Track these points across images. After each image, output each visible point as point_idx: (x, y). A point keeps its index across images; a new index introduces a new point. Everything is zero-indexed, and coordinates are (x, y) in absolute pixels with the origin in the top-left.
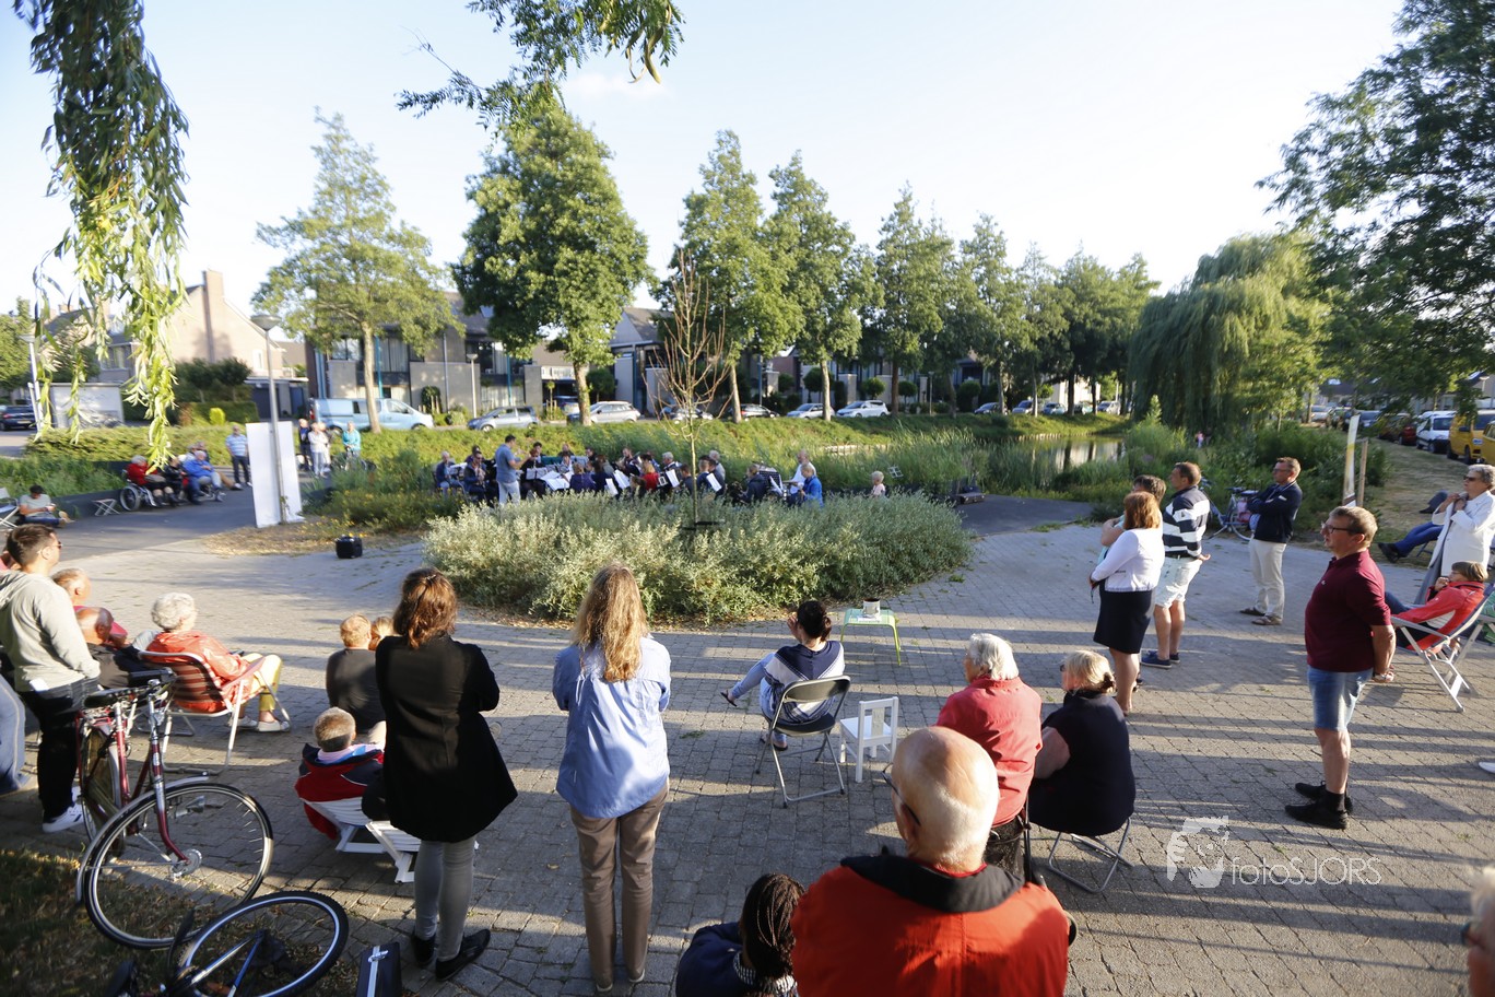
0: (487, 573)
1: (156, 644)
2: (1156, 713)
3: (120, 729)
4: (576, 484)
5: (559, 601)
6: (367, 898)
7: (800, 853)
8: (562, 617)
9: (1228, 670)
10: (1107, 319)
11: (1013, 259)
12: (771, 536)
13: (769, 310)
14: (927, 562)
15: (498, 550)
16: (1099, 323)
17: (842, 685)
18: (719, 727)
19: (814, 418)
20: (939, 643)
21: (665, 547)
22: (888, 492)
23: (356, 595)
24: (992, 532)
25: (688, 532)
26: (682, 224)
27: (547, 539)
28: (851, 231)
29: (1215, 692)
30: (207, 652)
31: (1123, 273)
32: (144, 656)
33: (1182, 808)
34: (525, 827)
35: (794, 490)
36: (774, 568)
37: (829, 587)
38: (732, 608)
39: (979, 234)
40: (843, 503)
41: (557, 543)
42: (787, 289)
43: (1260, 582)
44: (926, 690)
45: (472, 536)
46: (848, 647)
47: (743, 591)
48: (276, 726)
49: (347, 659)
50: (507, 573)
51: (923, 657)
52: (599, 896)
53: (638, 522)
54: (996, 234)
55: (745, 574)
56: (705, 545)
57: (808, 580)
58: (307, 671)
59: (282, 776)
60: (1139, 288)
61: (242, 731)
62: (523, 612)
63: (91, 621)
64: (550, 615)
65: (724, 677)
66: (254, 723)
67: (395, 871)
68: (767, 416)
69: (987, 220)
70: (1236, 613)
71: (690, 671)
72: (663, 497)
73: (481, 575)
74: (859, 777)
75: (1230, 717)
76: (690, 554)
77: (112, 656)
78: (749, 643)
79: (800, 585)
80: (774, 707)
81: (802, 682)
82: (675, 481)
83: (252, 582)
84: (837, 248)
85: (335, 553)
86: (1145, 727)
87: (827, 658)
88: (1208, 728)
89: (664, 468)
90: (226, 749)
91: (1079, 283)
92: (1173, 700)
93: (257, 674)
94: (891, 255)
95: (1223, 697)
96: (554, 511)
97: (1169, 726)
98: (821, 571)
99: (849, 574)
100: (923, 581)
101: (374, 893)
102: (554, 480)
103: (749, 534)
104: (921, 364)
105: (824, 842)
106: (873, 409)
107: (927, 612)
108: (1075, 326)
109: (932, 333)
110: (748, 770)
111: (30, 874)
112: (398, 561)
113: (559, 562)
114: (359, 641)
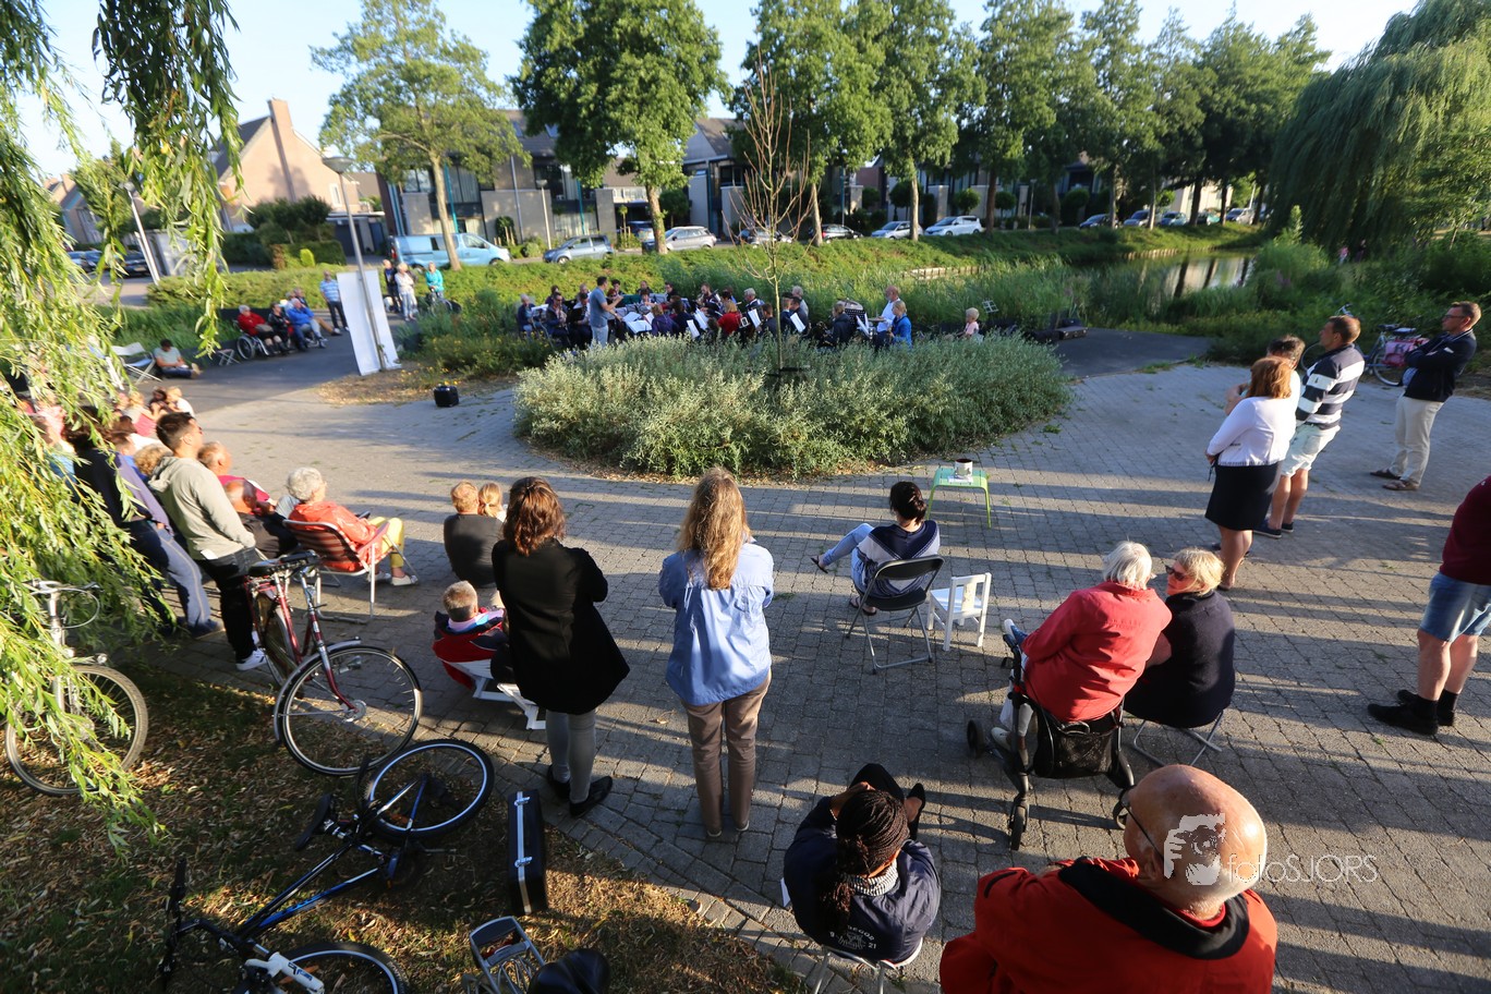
0: (577, 424)
2: (1260, 588)
3: (282, 596)
5: (648, 455)
6: (505, 742)
7: (889, 719)
8: (652, 470)
9: (1348, 542)
10: (1253, 106)
12: (859, 387)
13: (855, 115)
14: (1021, 411)
15: (586, 403)
16: (1241, 112)
18: (809, 590)
19: (901, 238)
20: (1031, 503)
21: (752, 398)
23: (460, 444)
24: (1092, 373)
25: (773, 382)
27: (633, 389)
29: (1328, 567)
30: (340, 522)
31: (1282, 41)
34: (634, 683)
36: (862, 421)
37: (918, 440)
38: (819, 462)
40: (933, 346)
41: (643, 393)
42: (876, 89)
43: (1402, 444)
44: (1016, 555)
45: (560, 387)
47: (830, 444)
48: (406, 581)
49: (461, 521)
50: (596, 424)
51: (1015, 517)
52: (709, 765)
53: (722, 372)
55: (832, 427)
56: (791, 398)
57: (897, 432)
58: (425, 524)
59: (419, 627)
60: (1301, 62)
61: (378, 583)
62: (615, 463)
63: (238, 493)
64: (641, 468)
65: (813, 536)
66: (388, 575)
67: (525, 719)
68: (850, 237)
70: (1366, 475)
72: (745, 339)
73: (572, 427)
74: (946, 647)
75: (1344, 596)
76: (776, 406)
78: (837, 500)
79: (889, 438)
80: (866, 581)
81: (895, 562)
82: (757, 321)
83: (365, 432)
84: (934, 31)
85: (434, 402)
86: (1247, 604)
87: (924, 539)
88: (1316, 607)
89: (745, 307)
90: (369, 599)
91: (1225, 60)
92: (1282, 574)
93: (384, 537)
94: (997, 38)
95: (1338, 573)
96: (637, 357)
97: (1274, 603)
98: (911, 423)
99: (939, 426)
100: (1016, 431)
101: (510, 737)
103: (835, 383)
104: (1022, 171)
105: (912, 710)
106: (965, 226)
107: (1019, 468)
108: (1212, 117)
109: (1041, 130)
110: (837, 634)
111: (235, 707)
112: (491, 409)
113: (646, 415)
114: (469, 507)
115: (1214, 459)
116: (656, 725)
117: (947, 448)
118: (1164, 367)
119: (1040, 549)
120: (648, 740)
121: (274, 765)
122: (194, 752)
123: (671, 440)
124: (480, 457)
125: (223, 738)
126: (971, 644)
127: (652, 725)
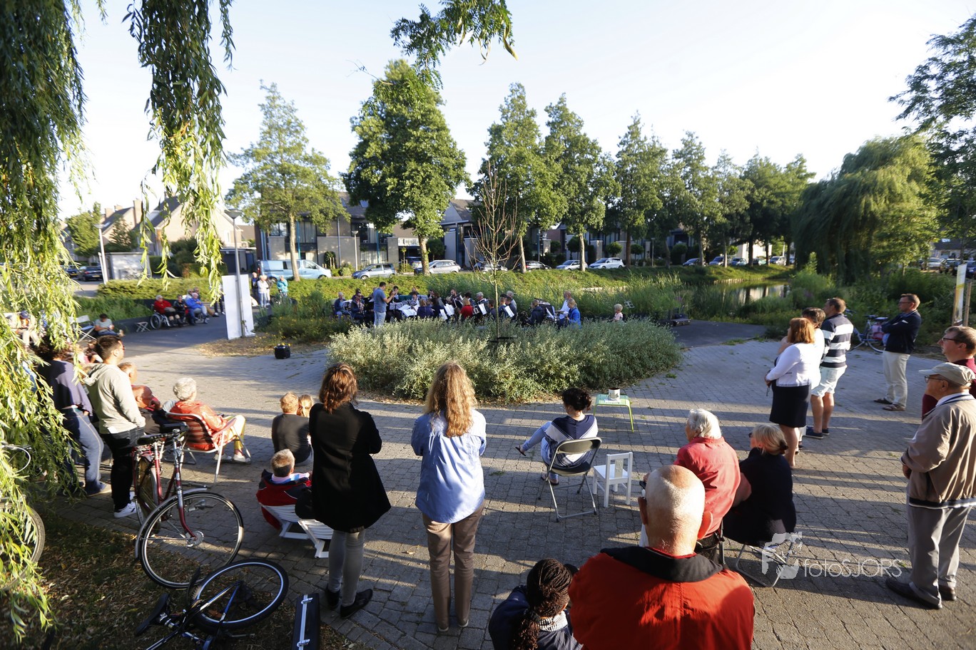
0: (366, 369)
1: (175, 409)
2: (812, 469)
3: (157, 458)
4: (422, 313)
5: (411, 387)
7: (568, 551)
8: (413, 397)
9: (865, 441)
10: (778, 199)
11: (710, 161)
12: (548, 346)
13: (545, 200)
14: (652, 364)
15: (373, 354)
16: (770, 202)
17: (595, 444)
18: (514, 469)
19: (574, 270)
20: (660, 419)
21: (479, 353)
22: (624, 318)
23: (290, 381)
24: (695, 345)
25: (494, 344)
26: (486, 144)
27: (403, 348)
28: (599, 145)
29: (855, 456)
30: (204, 414)
31: (788, 167)
32: (169, 415)
33: (831, 533)
34: (392, 528)
35: (561, 317)
36: (550, 367)
37: (585, 380)
38: (522, 393)
39: (686, 145)
40: (595, 325)
41: (410, 350)
42: (556, 186)
43: (890, 382)
44: (651, 449)
45: (357, 345)
46: (599, 420)
47: (529, 382)
48: (243, 459)
49: (284, 420)
50: (379, 369)
51: (648, 427)
52: (441, 573)
53: (461, 338)
54: (698, 144)
55: (530, 371)
56: (505, 352)
57: (573, 375)
59: (247, 490)
60: (801, 178)
61: (223, 462)
62: (388, 393)
64: (406, 396)
65: (517, 438)
67: (315, 550)
68: (543, 268)
69: (691, 135)
70: (871, 402)
71: (495, 434)
72: (476, 321)
73: (363, 369)
74: (606, 504)
75: (867, 473)
76: (495, 358)
77: (151, 415)
78: (533, 417)
79: (567, 378)
80: (551, 456)
81: (569, 441)
82: (484, 311)
83: (226, 372)
84: (589, 157)
85: (274, 355)
86: (804, 478)
87: (586, 425)
88: (850, 480)
89: (478, 302)
90: (214, 473)
91: (757, 175)
92: (824, 460)
93: (232, 428)
94: (624, 161)
95: (861, 459)
96: (407, 330)
97: (822, 478)
98: (581, 369)
99: (599, 371)
100: (649, 376)
102: (407, 310)
103: (533, 346)
104: (645, 233)
105: (583, 545)
106: (614, 263)
107: (651, 398)
108: (754, 205)
109: (653, 210)
110: (533, 497)
111: (107, 542)
112: (312, 361)
113: (411, 362)
114: (291, 409)
115: (772, 383)
116: (406, 556)
117: (605, 386)
118: (739, 342)
119: (667, 446)
120: (399, 565)
121: (129, 581)
122: (72, 573)
123: (426, 378)
124: (300, 388)
125: (95, 562)
126: (623, 503)
127: (403, 555)
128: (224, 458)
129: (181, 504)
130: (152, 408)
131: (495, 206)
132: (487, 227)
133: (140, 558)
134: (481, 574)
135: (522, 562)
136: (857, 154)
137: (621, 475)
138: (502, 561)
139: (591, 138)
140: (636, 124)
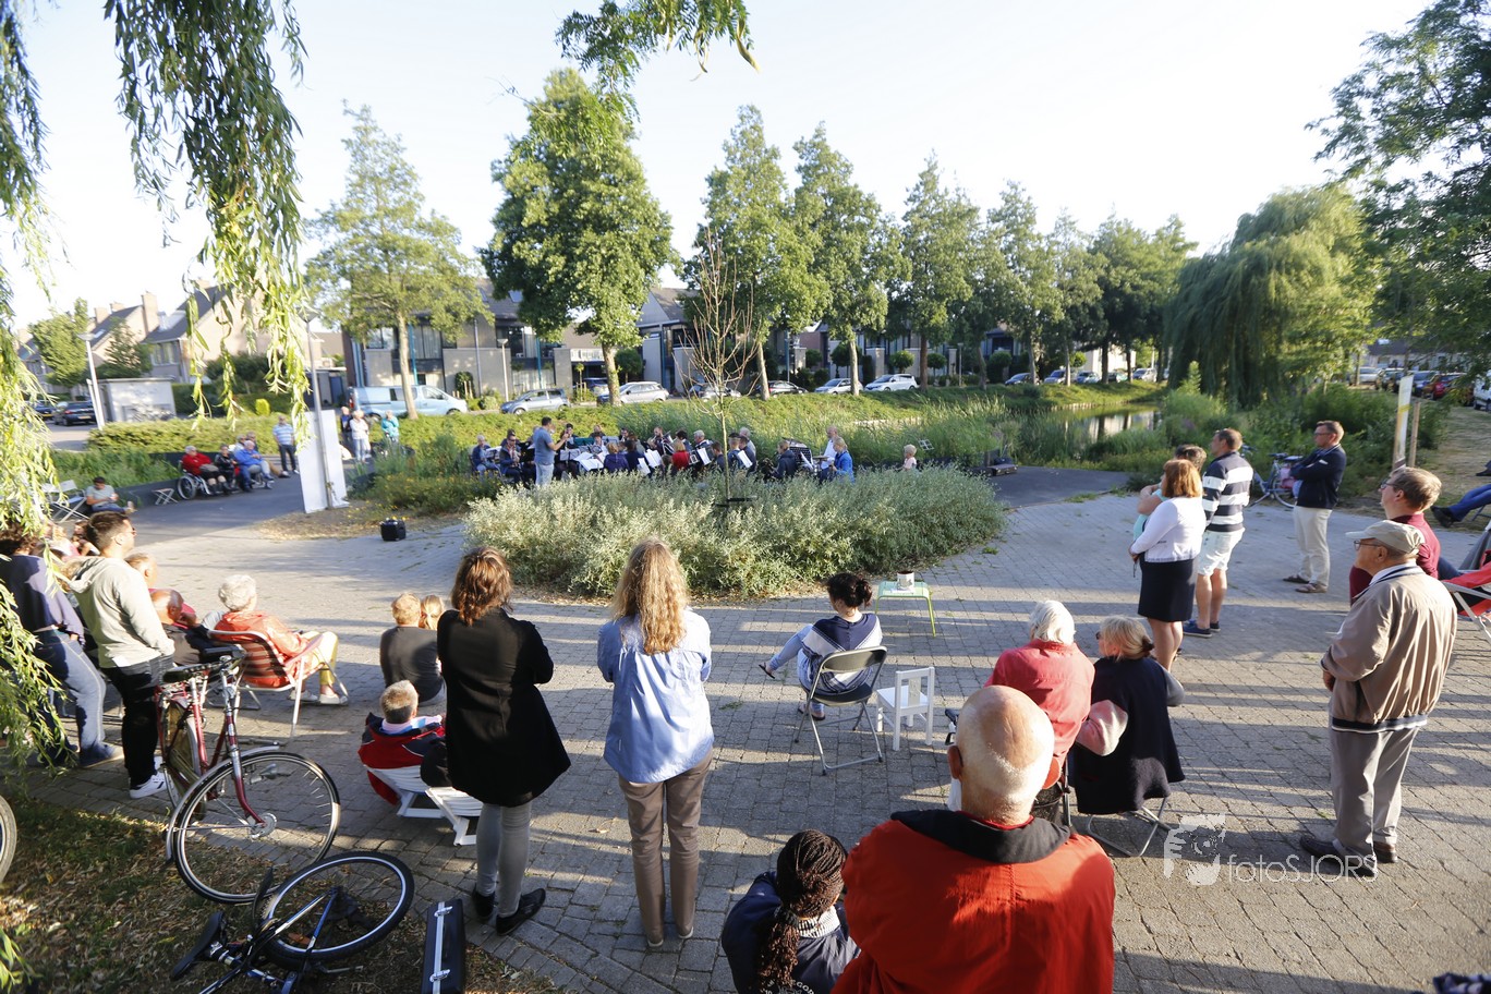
0: (526, 552)
1: (223, 623)
2: (1195, 682)
3: (196, 703)
4: (611, 464)
5: (597, 579)
7: (840, 818)
8: (600, 594)
9: (1270, 638)
10: (1146, 283)
11: (1043, 226)
12: (804, 511)
13: (796, 287)
14: (960, 533)
15: (537, 529)
16: (1135, 287)
17: (878, 656)
18: (757, 699)
19: (843, 393)
20: (974, 616)
21: (700, 524)
22: (919, 466)
23: (406, 575)
24: (1025, 503)
25: (722, 508)
26: (705, 202)
27: (583, 518)
28: (877, 201)
29: (1257, 660)
30: (270, 631)
31: (1159, 234)
32: (213, 635)
33: (1223, 774)
34: (573, 794)
35: (825, 465)
36: (808, 543)
37: (862, 561)
38: (766, 583)
39: (1007, 202)
40: (874, 477)
41: (593, 522)
42: (813, 268)
43: (1304, 550)
44: (961, 661)
45: (510, 516)
46: (884, 620)
47: (776, 566)
48: (335, 700)
49: (399, 635)
50: (545, 552)
51: (957, 628)
52: (648, 859)
53: (672, 500)
54: (1025, 200)
55: (778, 550)
56: (739, 521)
57: (843, 553)
58: (360, 648)
59: (343, 747)
60: (1176, 250)
61: (305, 704)
62: (563, 589)
63: (164, 602)
64: (588, 592)
65: (761, 650)
67: (454, 835)
68: (795, 392)
69: (1014, 187)
70: (1279, 581)
71: (727, 645)
72: (694, 475)
73: (521, 554)
74: (896, 746)
75: (1273, 685)
76: (724, 531)
77: (184, 635)
78: (784, 618)
79: (834, 559)
80: (812, 677)
81: (838, 653)
82: (706, 460)
83: (304, 564)
84: (864, 220)
85: (380, 536)
87: (864, 629)
88: (1250, 696)
89: (696, 445)
90: (291, 722)
91: (1112, 247)
92: (1213, 669)
93: (316, 650)
94: (916, 226)
95: (1265, 665)
96: (589, 491)
97: (1210, 695)
98: (856, 544)
99: (883, 547)
100: (957, 552)
102: (587, 461)
103: (782, 510)
104: (949, 337)
105: (863, 808)
106: (902, 382)
107: (960, 585)
108: (1110, 293)
109: (960, 302)
110: (786, 739)
111: (121, 836)
112: (439, 543)
113: (596, 540)
114: (410, 618)
115: (1140, 557)
116: (596, 835)
117: (891, 569)
118: (1089, 497)
119: (984, 655)
120: (585, 850)
124: (423, 586)
125: (101, 870)
126: (922, 744)
127: (591, 835)
128: (306, 697)
129: (238, 772)
130: (183, 623)
131: (719, 297)
132: (708, 328)
133: (175, 860)
134: (711, 857)
135: (771, 837)
136: (1257, 214)
137: (918, 701)
138: (742, 837)
139: (866, 190)
140: (932, 169)
